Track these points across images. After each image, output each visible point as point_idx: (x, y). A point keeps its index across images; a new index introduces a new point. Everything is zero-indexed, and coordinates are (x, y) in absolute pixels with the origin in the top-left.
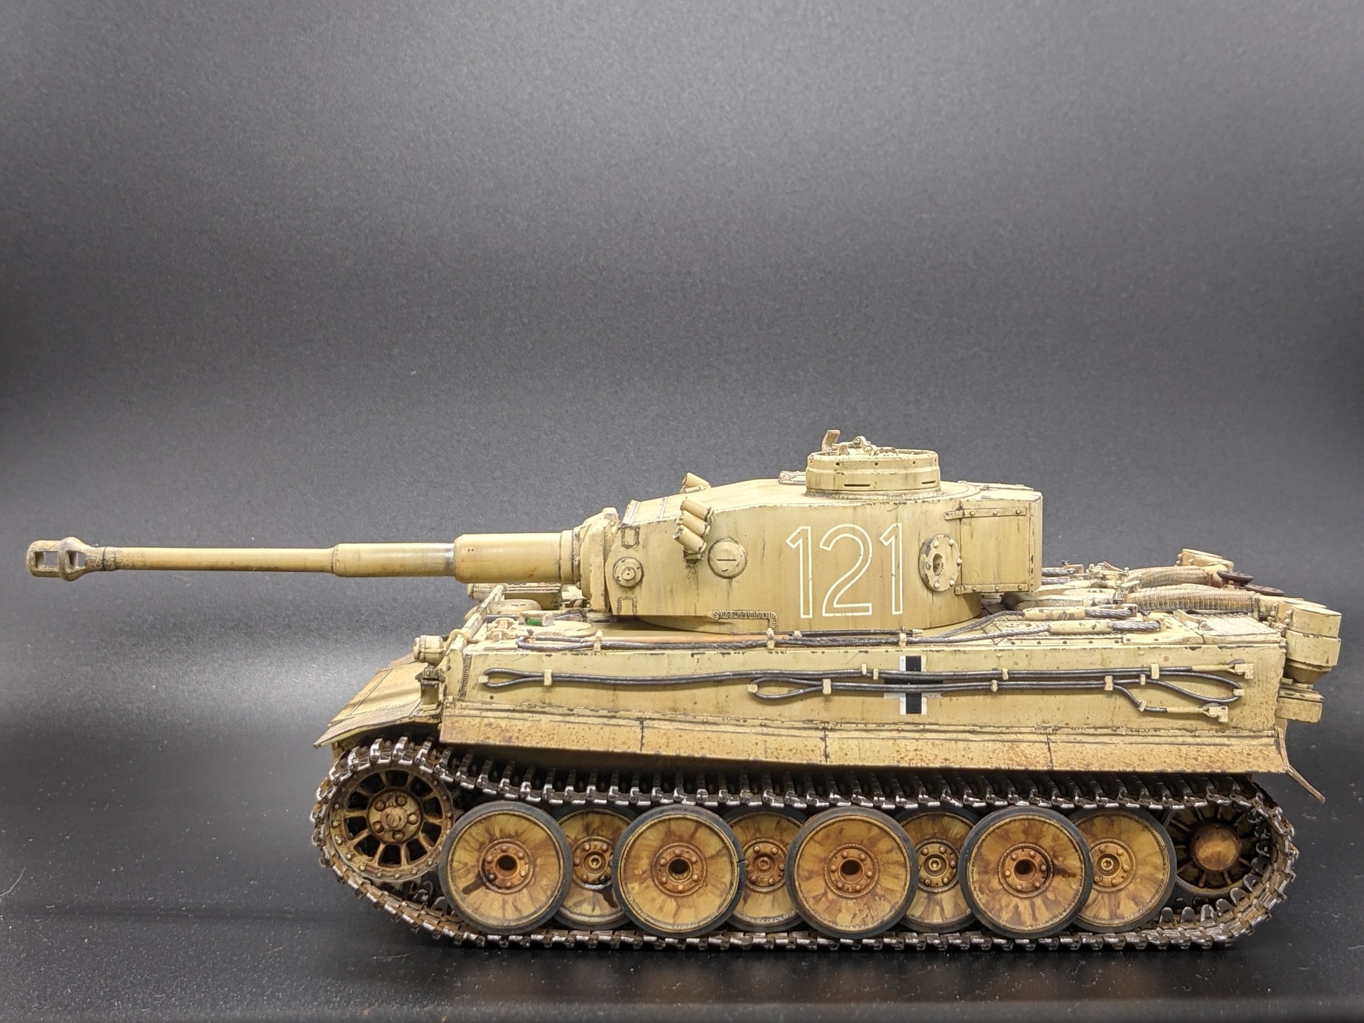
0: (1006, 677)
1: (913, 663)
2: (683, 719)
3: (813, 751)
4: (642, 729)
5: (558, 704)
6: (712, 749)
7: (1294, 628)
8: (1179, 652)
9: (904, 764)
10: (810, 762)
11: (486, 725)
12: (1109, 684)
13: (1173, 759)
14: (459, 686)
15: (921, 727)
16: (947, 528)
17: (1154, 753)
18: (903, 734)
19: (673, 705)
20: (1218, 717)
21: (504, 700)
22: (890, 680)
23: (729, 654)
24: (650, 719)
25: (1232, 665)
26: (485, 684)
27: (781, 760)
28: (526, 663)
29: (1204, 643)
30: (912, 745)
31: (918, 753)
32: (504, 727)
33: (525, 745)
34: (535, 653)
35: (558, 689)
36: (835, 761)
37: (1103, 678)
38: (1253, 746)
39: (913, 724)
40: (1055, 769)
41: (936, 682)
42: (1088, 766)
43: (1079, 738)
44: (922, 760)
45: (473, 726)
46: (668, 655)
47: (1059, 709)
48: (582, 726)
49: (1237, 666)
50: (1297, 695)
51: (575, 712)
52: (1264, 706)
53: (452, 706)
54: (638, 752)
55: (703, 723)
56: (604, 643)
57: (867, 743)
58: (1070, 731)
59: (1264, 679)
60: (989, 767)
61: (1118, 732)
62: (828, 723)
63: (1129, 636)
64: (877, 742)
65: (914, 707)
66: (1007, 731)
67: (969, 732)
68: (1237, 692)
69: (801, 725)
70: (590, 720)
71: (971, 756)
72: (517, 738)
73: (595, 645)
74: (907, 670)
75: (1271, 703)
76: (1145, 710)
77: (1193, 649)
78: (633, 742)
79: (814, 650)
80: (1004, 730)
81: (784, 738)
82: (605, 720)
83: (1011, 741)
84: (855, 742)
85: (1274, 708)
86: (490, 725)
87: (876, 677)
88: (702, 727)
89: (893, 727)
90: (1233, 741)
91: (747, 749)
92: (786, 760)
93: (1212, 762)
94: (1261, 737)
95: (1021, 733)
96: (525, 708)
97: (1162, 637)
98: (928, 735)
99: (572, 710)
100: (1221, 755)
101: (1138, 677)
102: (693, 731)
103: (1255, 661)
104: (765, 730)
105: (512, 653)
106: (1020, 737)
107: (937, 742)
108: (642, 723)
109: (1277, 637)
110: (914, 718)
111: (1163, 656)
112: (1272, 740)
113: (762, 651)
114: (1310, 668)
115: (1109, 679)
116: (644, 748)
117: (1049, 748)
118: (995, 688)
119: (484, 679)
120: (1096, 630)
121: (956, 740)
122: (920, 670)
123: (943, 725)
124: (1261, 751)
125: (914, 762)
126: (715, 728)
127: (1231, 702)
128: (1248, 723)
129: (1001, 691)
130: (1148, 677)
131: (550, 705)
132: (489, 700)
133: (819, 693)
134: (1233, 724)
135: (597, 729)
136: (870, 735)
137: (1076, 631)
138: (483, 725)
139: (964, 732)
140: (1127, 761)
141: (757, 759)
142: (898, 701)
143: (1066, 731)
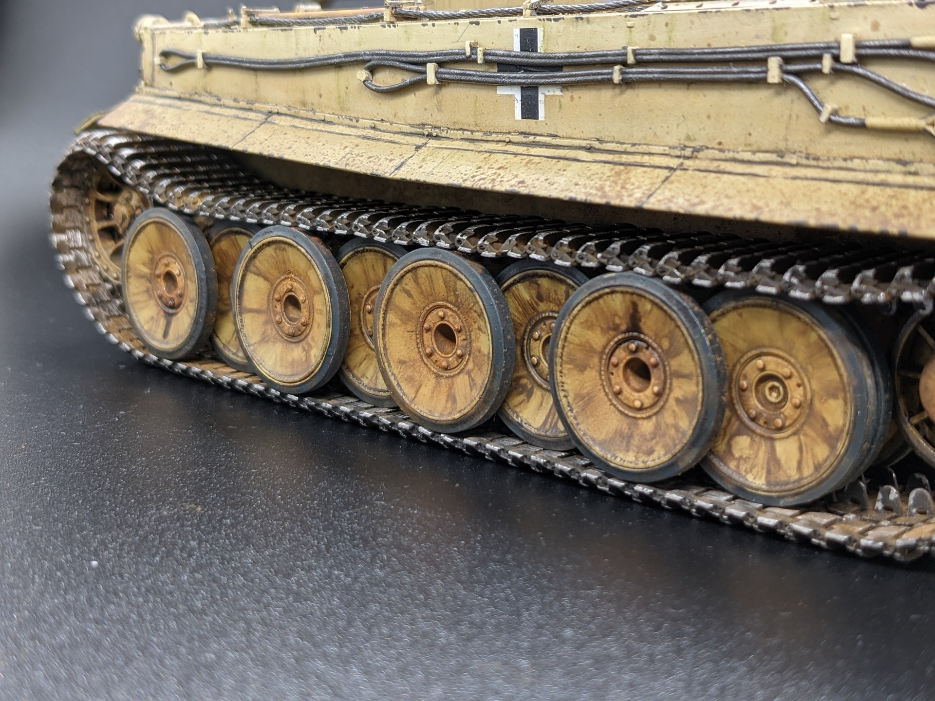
0: (631, 59)
1: (529, 40)
3: (391, 160)
4: (262, 124)
8: (898, 13)
9: (467, 185)
10: (375, 172)
12: (774, 71)
13: (836, 207)
15: (532, 138)
17: (816, 195)
18: (508, 147)
19: (302, 97)
22: (506, 65)
23: (346, 29)
24: (280, 114)
27: (349, 168)
28: (190, 42)
30: (503, 162)
31: (500, 171)
35: (213, 74)
36: (400, 174)
37: (764, 61)
39: (528, 133)
40: (645, 206)
41: (553, 66)
43: (722, 165)
46: (296, 31)
47: (709, 117)
48: (216, 117)
51: (222, 102)
54: (230, 147)
55: (321, 121)
56: (252, 18)
57: (457, 155)
58: (716, 154)
61: (787, 159)
65: (530, 108)
66: (633, 149)
67: (584, 148)
69: (407, 129)
70: (229, 112)
73: (241, 20)
74: (522, 50)
76: (830, 120)
78: (238, 136)
81: (379, 144)
82: (241, 113)
83: (625, 165)
87: (480, 58)
88: (316, 126)
89: (505, 137)
91: (329, 152)
92: (353, 168)
98: (534, 151)
101: (819, 58)
102: (304, 129)
104: (370, 134)
106: (644, 159)
107: (536, 159)
108: (268, 118)
110: (529, 125)
111: (870, 20)
113: (376, 24)
115: (774, 63)
116: (239, 144)
117: (668, 177)
118: (617, 78)
121: (561, 159)
122: (536, 51)
123: (560, 137)
126: (326, 128)
129: (627, 83)
130: (836, 58)
136: (472, 146)
139: (579, 148)
141: (327, 164)
142: (511, 96)
143: (711, 153)
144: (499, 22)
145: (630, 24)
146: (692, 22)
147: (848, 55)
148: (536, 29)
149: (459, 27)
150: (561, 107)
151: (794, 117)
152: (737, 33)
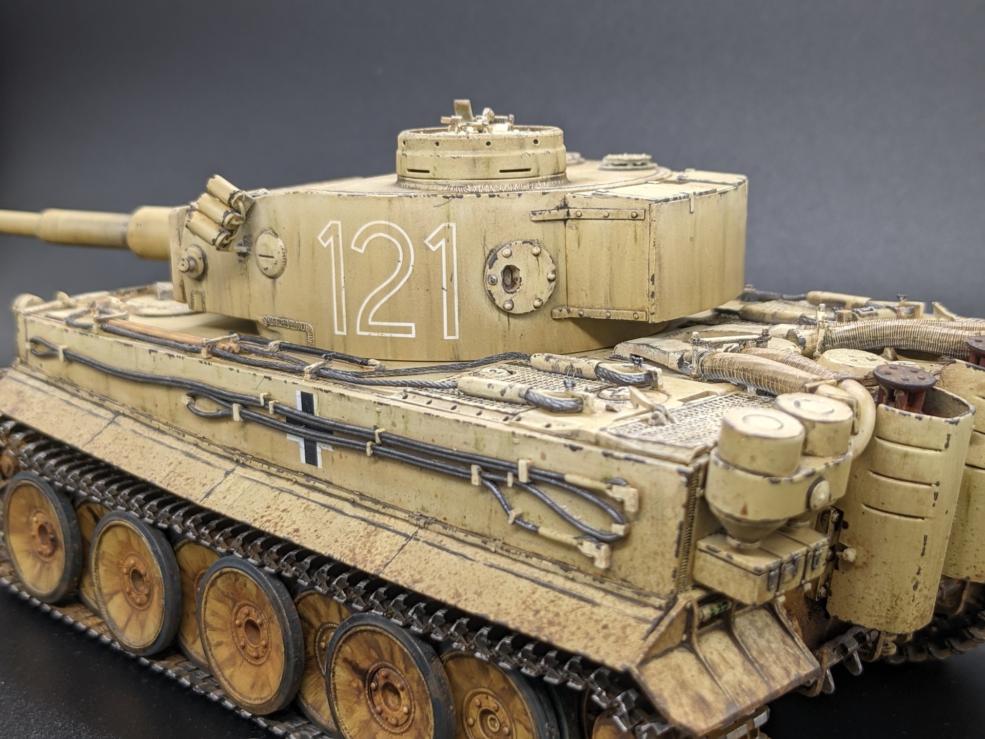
0: (378, 440)
1: (307, 401)
2: (144, 422)
4: (109, 424)
8: (557, 449)
10: (189, 497)
12: (475, 476)
15: (312, 483)
18: (294, 487)
19: (143, 403)
20: (593, 559)
22: (288, 418)
23: (173, 356)
24: (123, 415)
25: (609, 485)
30: (288, 503)
36: (208, 502)
37: (469, 466)
43: (446, 542)
46: (135, 348)
47: (436, 496)
50: (723, 553)
51: (80, 393)
55: (156, 429)
56: (103, 325)
57: (255, 489)
58: (441, 529)
64: (265, 490)
67: (350, 501)
68: (614, 527)
69: (222, 452)
70: (85, 405)
73: (94, 326)
74: (303, 408)
77: (574, 449)
78: (88, 436)
79: (232, 365)
80: (381, 508)
81: (198, 463)
82: (94, 408)
83: (377, 526)
85: (672, 565)
87: (271, 410)
88: (151, 434)
89: (290, 475)
91: (157, 468)
92: (173, 490)
95: (395, 518)
98: (313, 495)
101: (505, 474)
102: (141, 435)
103: (647, 485)
106: (392, 522)
108: (115, 418)
110: (313, 469)
111: (540, 451)
113: (197, 358)
114: (721, 515)
115: (475, 470)
117: (404, 546)
118: (369, 452)
121: (331, 509)
122: (313, 412)
123: (334, 485)
126: (159, 438)
127: (612, 540)
128: (640, 580)
129: (376, 456)
130: (515, 477)
133: (232, 418)
134: (622, 574)
136: (267, 480)
137: (483, 393)
142: (299, 445)
143: (438, 527)
144: (286, 382)
145: (378, 409)
146: (420, 420)
147: (523, 478)
148: (312, 395)
149: (257, 378)
150: (333, 460)
151: (493, 512)
152: (452, 436)
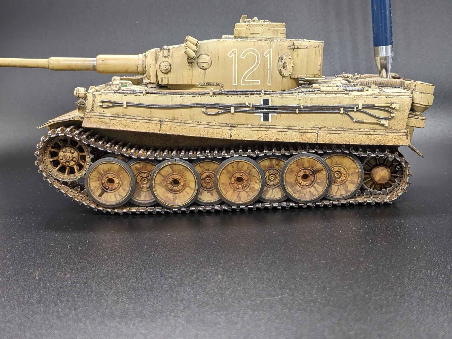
0: (302, 107)
1: (266, 101)
2: (177, 122)
3: (226, 134)
4: (161, 125)
5: (129, 115)
6: (187, 132)
7: (416, 90)
8: (370, 99)
9: (260, 140)
10: (224, 138)
11: (100, 121)
12: (342, 111)
13: (365, 140)
14: (91, 106)
15: (269, 126)
16: (289, 52)
17: (358, 138)
18: (261, 129)
19: (173, 116)
20: (384, 124)
21: (108, 112)
22: (258, 108)
23: (195, 96)
24: (164, 121)
25: (390, 104)
26: (100, 106)
27: (213, 137)
28: (117, 98)
29: (380, 95)
30: (264, 133)
31: (266, 136)
32: (107, 122)
33: (115, 129)
34: (120, 94)
35: (129, 108)
36: (234, 138)
37: (340, 108)
38: (397, 136)
39: (265, 125)
40: (319, 142)
41: (275, 109)
42: (331, 142)
43: (329, 132)
44: (267, 138)
45: (96, 121)
46: (171, 96)
48: (138, 123)
49: (392, 104)
50: (416, 117)
51: (135, 118)
52: (402, 121)
53: (88, 114)
54: (158, 133)
55: (184, 123)
56: (147, 91)
57: (247, 132)
58: (326, 129)
59: (403, 110)
60: (293, 141)
61: (345, 130)
62: (233, 124)
63: (351, 93)
64: (251, 131)
65: (266, 119)
66: (302, 128)
67: (287, 128)
68: (392, 115)
69: (222, 125)
70: (141, 121)
71: (287, 137)
72: (112, 126)
73: (143, 92)
74: (264, 104)
75: (405, 119)
76: (356, 121)
77: (376, 97)
78: (156, 129)
79: (228, 96)
80: (300, 128)
81: (215, 129)
82: (147, 121)
83: (303, 132)
84: (243, 131)
85: (406, 121)
86: (102, 121)
87: (251, 106)
88: (184, 125)
89: (257, 126)
90: (389, 134)
91: (200, 133)
92: (215, 137)
93: (381, 141)
94: (400, 132)
95: (307, 129)
96: (116, 116)
97: (364, 93)
98: (271, 130)
99: (134, 117)
100: (384, 139)
101: (353, 108)
102: (180, 126)
103: (400, 103)
104: (208, 126)
105: (111, 94)
106: (306, 131)
107: (274, 132)
108: (161, 122)
109: (409, 94)
110: (266, 123)
111: (364, 100)
112: (405, 134)
113: (208, 96)
114: (421, 106)
115: (342, 109)
116: (160, 131)
117: (317, 135)
118: (297, 112)
119: (100, 104)
120: (339, 90)
121: (281, 131)
122: (269, 104)
123: (277, 126)
124: (400, 138)
125: (264, 139)
126: (189, 125)
127: (390, 119)
128: (396, 127)
129: (300, 113)
130: (357, 108)
131: (126, 115)
132: (103, 112)
133: (230, 112)
134: (390, 127)
135: (143, 124)
136: (248, 129)
137: (331, 90)
138: (99, 121)
139: (285, 128)
140: (347, 140)
141: (204, 136)
142: (260, 116)
143: (324, 129)
144: (256, 97)
145: (299, 99)
146: (318, 99)
147: (360, 107)
148: (269, 99)
149: (241, 98)
150: (276, 118)
151: (345, 120)
